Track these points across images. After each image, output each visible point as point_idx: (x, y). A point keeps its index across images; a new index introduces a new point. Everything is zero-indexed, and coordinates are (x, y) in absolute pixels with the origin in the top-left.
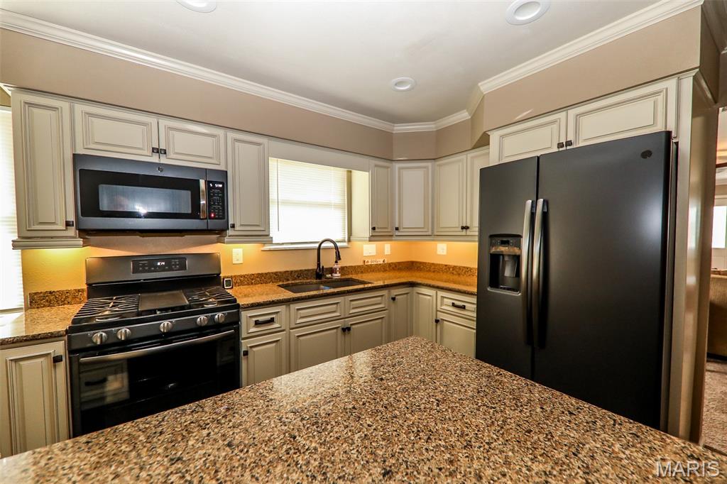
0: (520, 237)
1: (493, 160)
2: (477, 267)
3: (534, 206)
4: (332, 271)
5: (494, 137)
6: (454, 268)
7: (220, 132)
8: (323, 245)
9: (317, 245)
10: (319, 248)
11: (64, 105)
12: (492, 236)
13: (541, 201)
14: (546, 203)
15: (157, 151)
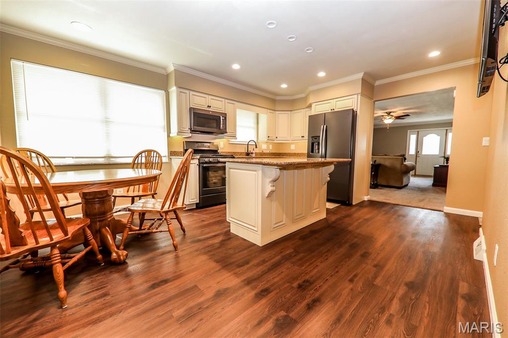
0: (319, 136)
1: (313, 114)
2: (307, 152)
3: (324, 127)
4: (252, 153)
5: (313, 105)
6: (298, 154)
7: (223, 100)
8: (249, 143)
9: (247, 143)
10: (248, 145)
11: (187, 92)
12: (312, 137)
13: (325, 126)
14: (326, 126)
15: (208, 106)
